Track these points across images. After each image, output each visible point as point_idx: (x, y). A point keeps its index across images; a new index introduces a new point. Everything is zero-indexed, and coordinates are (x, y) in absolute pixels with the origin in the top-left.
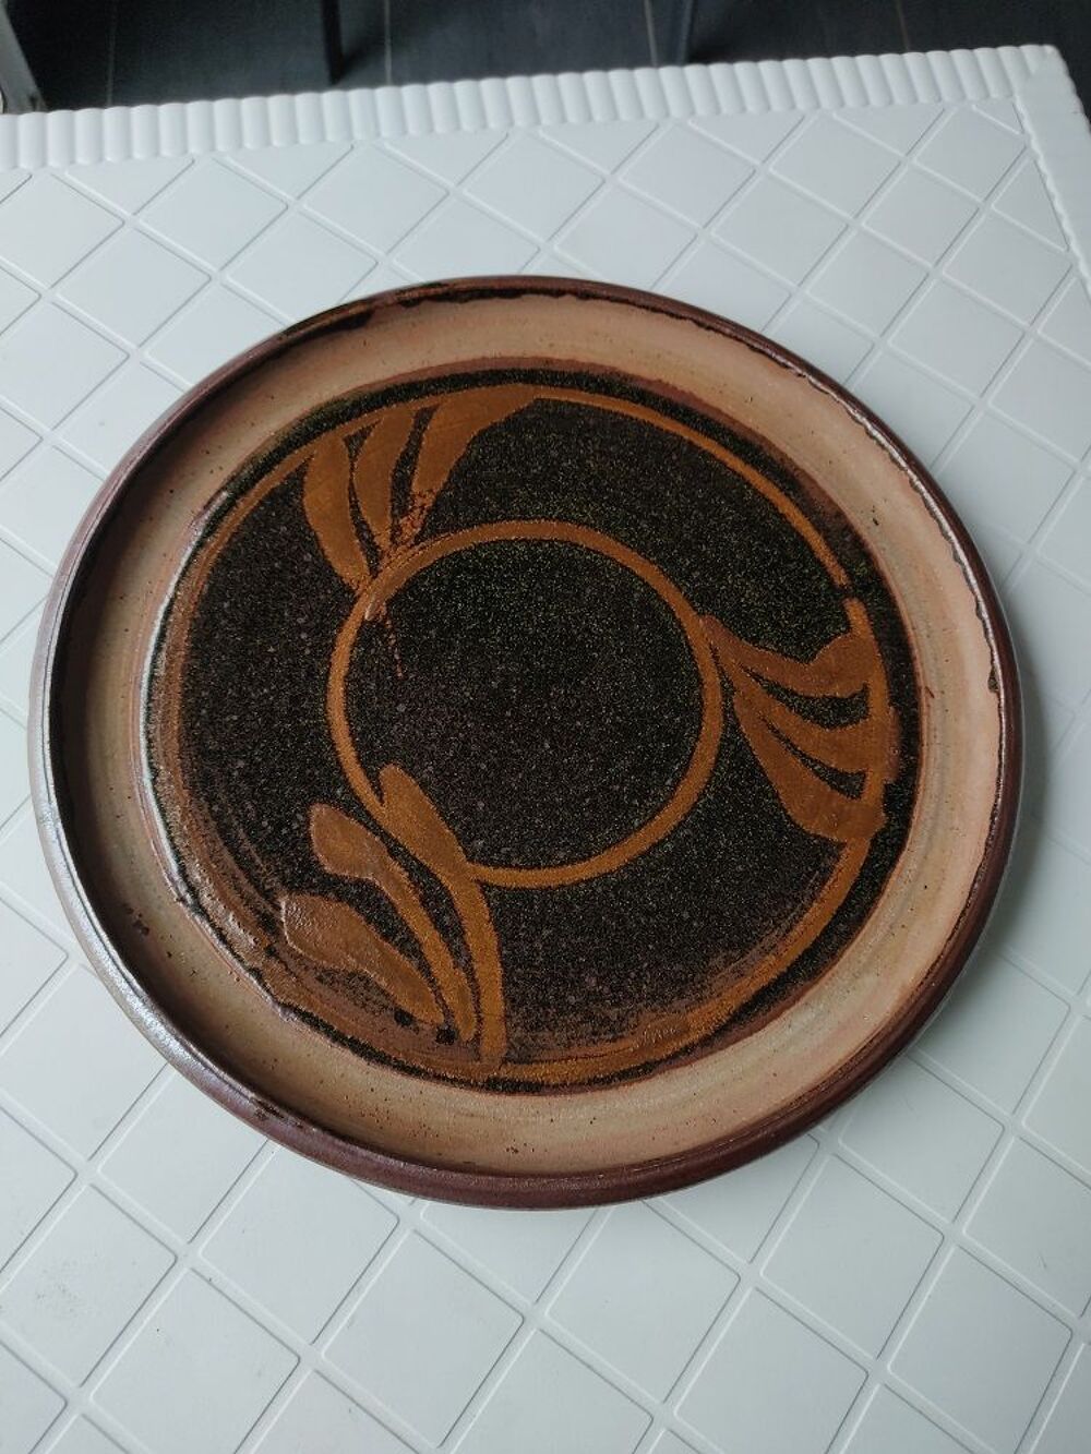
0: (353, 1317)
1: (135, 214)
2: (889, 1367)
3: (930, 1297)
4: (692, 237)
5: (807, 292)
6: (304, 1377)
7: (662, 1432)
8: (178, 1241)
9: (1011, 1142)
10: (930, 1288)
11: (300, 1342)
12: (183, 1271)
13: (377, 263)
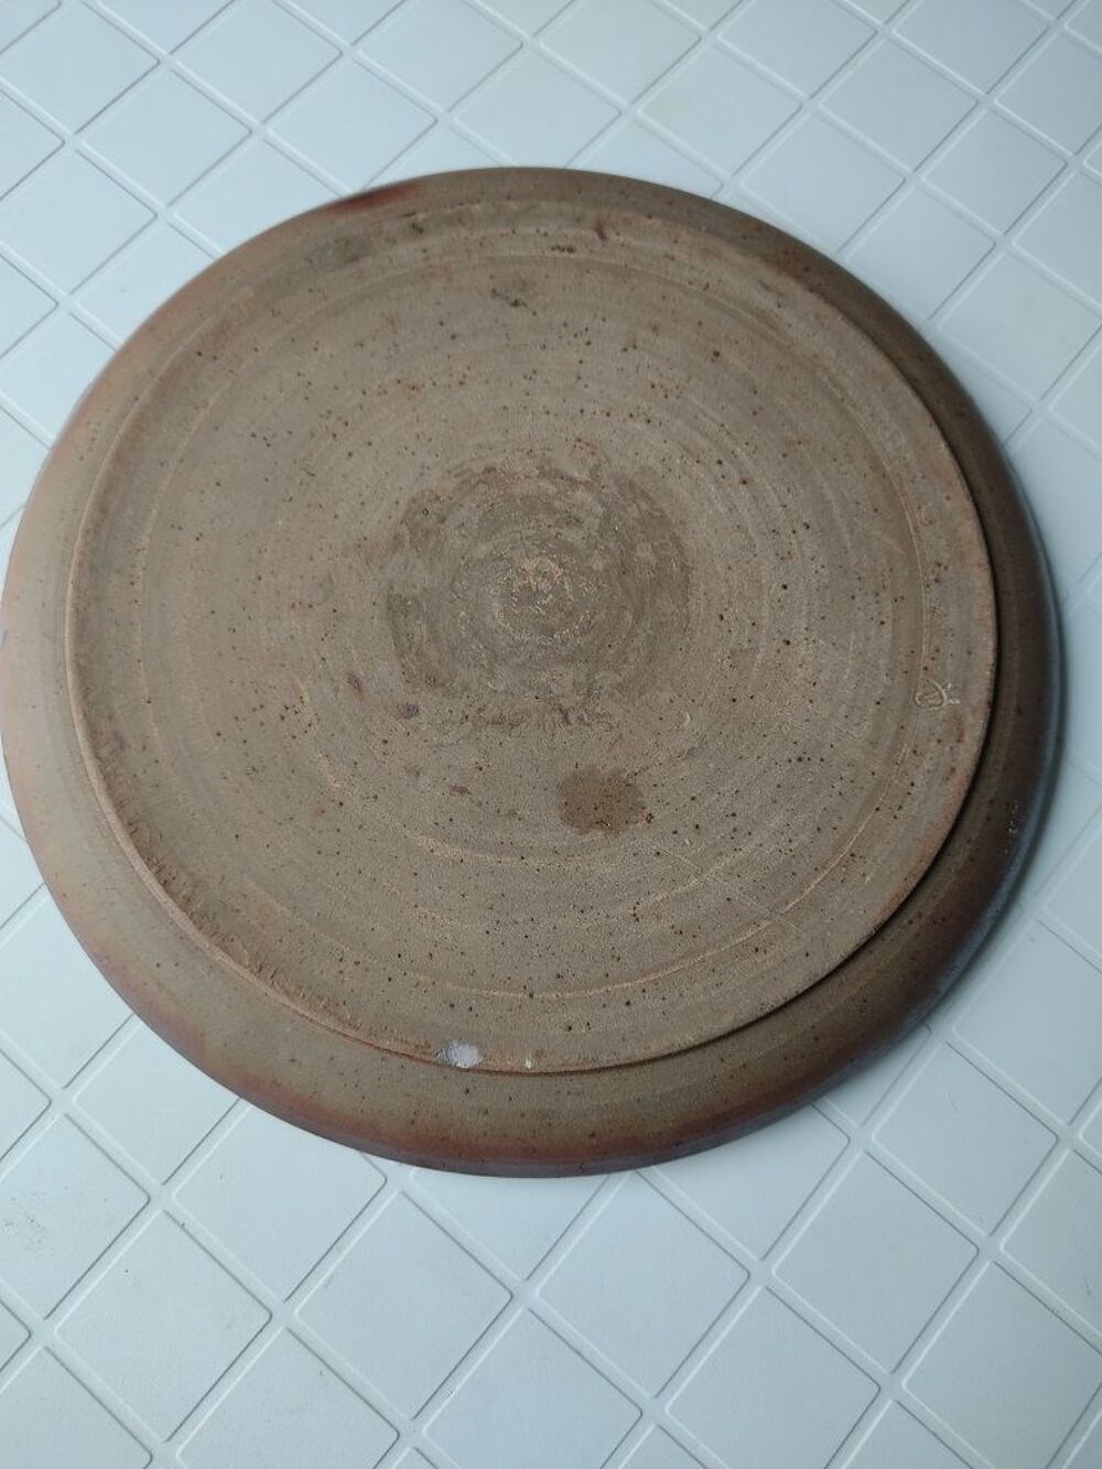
0: (332, 1276)
1: (171, 53)
2: (904, 1384)
3: (957, 1313)
4: (797, 107)
5: (924, 179)
6: (274, 1335)
7: (652, 1427)
8: (152, 1182)
9: (1065, 1154)
10: (959, 1303)
11: (274, 1298)
12: (154, 1214)
13: (436, 121)
